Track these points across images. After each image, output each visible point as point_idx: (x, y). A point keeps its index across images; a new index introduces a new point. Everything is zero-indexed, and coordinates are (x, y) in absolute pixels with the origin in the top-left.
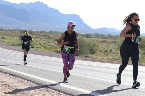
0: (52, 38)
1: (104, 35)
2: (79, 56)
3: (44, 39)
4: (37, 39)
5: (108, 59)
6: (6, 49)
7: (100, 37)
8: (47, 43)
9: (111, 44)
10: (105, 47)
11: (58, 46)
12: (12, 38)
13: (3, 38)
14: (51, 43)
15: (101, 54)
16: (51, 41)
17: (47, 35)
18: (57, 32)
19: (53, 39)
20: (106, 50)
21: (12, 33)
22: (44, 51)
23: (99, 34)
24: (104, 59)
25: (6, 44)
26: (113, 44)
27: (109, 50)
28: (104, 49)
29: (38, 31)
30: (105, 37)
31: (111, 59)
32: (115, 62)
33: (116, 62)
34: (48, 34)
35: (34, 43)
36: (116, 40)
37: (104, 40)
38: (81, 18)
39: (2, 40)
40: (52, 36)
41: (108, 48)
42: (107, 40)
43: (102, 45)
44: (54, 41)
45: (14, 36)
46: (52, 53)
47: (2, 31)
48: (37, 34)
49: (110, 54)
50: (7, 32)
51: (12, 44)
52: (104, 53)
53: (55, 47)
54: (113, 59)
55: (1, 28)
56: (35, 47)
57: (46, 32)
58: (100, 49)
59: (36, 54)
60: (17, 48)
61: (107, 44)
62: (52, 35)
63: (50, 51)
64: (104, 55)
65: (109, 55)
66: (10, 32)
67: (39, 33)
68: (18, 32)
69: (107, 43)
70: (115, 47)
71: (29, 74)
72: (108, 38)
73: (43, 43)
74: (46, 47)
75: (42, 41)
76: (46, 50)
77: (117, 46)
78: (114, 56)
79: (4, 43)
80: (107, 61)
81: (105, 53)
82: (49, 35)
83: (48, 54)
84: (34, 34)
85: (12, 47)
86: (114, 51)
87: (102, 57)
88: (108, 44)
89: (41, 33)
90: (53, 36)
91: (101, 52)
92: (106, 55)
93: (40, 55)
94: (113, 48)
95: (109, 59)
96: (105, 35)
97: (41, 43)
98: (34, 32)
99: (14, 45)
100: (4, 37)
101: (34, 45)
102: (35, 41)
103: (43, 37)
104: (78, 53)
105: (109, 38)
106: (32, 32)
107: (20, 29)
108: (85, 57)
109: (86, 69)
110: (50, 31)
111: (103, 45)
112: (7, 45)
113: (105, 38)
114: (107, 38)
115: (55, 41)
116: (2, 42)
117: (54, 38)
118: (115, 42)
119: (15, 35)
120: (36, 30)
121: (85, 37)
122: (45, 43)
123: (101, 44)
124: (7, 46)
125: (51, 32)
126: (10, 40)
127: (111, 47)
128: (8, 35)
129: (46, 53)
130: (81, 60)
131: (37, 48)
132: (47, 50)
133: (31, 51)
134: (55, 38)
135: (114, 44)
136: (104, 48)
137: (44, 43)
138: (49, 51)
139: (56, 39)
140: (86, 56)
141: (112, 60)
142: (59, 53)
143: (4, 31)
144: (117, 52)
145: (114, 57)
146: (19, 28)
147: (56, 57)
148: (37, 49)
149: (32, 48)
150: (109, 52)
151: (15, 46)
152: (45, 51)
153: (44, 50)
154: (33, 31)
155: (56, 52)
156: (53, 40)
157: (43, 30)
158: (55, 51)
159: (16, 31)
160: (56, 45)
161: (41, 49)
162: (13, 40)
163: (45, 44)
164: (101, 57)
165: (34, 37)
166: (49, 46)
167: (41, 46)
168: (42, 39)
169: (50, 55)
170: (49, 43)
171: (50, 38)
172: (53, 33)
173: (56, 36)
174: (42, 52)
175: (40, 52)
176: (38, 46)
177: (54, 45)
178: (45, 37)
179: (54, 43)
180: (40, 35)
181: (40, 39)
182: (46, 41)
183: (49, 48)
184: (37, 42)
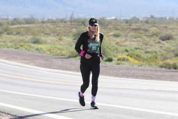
0: (156, 35)
3: (136, 38)
4: (118, 40)
6: (44, 67)
8: (144, 46)
11: (170, 53)
12: (57, 41)
13: (36, 42)
14: (152, 46)
16: (152, 42)
17: (143, 27)
18: (165, 20)
19: (157, 36)
21: (58, 28)
22: (135, 66)
25: (44, 55)
29: (118, 18)
34: (143, 25)
35: (112, 48)
39: (33, 45)
40: (154, 28)
44: (159, 40)
45: (63, 34)
46: (156, 71)
47: (31, 25)
48: (119, 27)
50: (44, 25)
51: (58, 55)
53: (162, 55)
55: (30, 17)
56: (113, 58)
57: (138, 20)
59: (117, 75)
60: (71, 64)
62: (154, 26)
63: (151, 65)
66: (52, 27)
67: (121, 23)
68: (71, 25)
73: (134, 47)
74: (142, 56)
75: (131, 44)
76: (141, 65)
79: (40, 53)
82: (146, 26)
83: (145, 72)
84: (111, 27)
85: (59, 62)
89: (128, 24)
90: (156, 28)
93: (128, 77)
97: (128, 49)
98: (110, 22)
99: (62, 57)
100: (39, 37)
101: (111, 53)
102: (114, 44)
103: (133, 33)
106: (104, 23)
107: (76, 17)
110: (149, 16)
112: (47, 57)
115: (163, 42)
116: (34, 50)
117: (159, 33)
119: (64, 32)
122: (137, 47)
124: (47, 60)
125: (152, 20)
126: (53, 46)
128: (48, 32)
129: (142, 71)
131: (118, 60)
132: (144, 63)
133: (106, 68)
134: (161, 35)
137: (136, 49)
138: (148, 66)
139: (165, 37)
143: (38, 23)
146: (72, 14)
147: (166, 80)
148: (119, 64)
149: (106, 61)
151: (66, 60)
152: (140, 68)
153: (136, 64)
154: (107, 20)
155: (165, 67)
156: (157, 38)
157: (132, 16)
158: (164, 65)
159: (65, 22)
160: (164, 50)
161: (130, 63)
162: (61, 45)
163: (138, 49)
166: (147, 54)
167: (127, 55)
168: (132, 37)
169: (152, 76)
170: (147, 46)
171: (149, 33)
172: (157, 21)
173: (163, 30)
174: (133, 71)
175: (128, 69)
176: (122, 55)
177: (160, 52)
178: (137, 32)
179: (161, 47)
180: (125, 29)
181: (127, 39)
182: (140, 41)
183: (147, 60)
184: (120, 47)
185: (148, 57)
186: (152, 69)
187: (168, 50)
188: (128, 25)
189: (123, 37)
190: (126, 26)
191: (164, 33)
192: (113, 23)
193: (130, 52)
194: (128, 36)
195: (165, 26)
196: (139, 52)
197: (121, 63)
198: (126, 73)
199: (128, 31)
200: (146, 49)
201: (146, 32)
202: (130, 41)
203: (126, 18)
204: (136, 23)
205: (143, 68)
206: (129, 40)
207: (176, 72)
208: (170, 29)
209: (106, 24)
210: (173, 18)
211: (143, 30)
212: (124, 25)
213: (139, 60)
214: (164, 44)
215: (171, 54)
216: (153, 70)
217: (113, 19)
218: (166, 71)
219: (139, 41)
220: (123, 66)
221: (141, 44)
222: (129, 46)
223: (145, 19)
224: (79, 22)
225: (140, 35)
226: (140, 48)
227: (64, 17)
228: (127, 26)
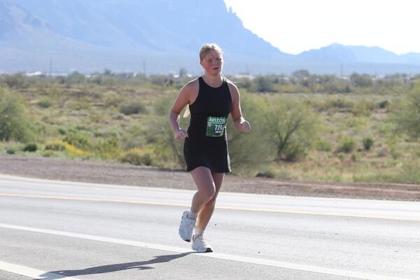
0: (113, 104)
1: (333, 77)
3: (78, 109)
4: (46, 112)
5: (356, 180)
7: (318, 86)
8: (93, 124)
9: (368, 115)
10: (342, 129)
11: (139, 137)
14: (107, 123)
15: (328, 162)
16: (106, 117)
17: (91, 91)
18: (129, 77)
19: (116, 106)
20: (349, 141)
22: (78, 160)
23: (315, 76)
24: (338, 181)
26: (378, 116)
27: (358, 141)
28: (339, 137)
29: (47, 74)
30: (339, 88)
31: (369, 182)
32: (385, 190)
33: (390, 190)
34: (92, 87)
35: (36, 128)
36: (389, 99)
37: (335, 97)
38: (230, 9)
40: (111, 92)
41: (355, 133)
42: (347, 98)
43: (328, 120)
44: (119, 114)
46: (114, 168)
48: (48, 90)
49: (364, 159)
52: (341, 157)
53: (125, 140)
54: (377, 178)
56: (38, 145)
57: (82, 77)
58: (319, 139)
59: (44, 176)
61: (350, 115)
62: (110, 89)
63: (106, 158)
64: (340, 165)
65: (362, 162)
67: (53, 82)
69: (350, 111)
70: (383, 129)
71: (18, 262)
72: (352, 87)
73: (75, 125)
74: (89, 141)
75: (69, 120)
76: (88, 158)
77: (392, 120)
78: (383, 167)
80: (353, 188)
81: (342, 154)
82: (97, 89)
83: (95, 171)
84: (34, 89)
86: (381, 143)
87: (329, 174)
88: (355, 114)
89: (65, 85)
90: (114, 93)
91: (328, 150)
92: (350, 166)
93: (63, 179)
94: (375, 131)
95: (361, 180)
96: (338, 75)
97: (64, 128)
98: (33, 81)
101: (35, 136)
102: (39, 121)
103: (72, 101)
105: (358, 88)
106: (22, 83)
108: (259, 175)
109: (259, 230)
110: (102, 71)
111: (333, 122)
113: (339, 92)
114: (347, 91)
115: (127, 117)
117: (120, 102)
118: (383, 105)
120: (38, 70)
121: (252, 92)
122: (81, 125)
123: (323, 117)
125: (107, 77)
127: (367, 127)
129: (89, 169)
130: (241, 190)
131: (47, 148)
132: (94, 154)
133: (25, 162)
134: (123, 104)
135: (380, 115)
136: (336, 134)
137: (79, 128)
138: (99, 159)
139: (131, 107)
140: (262, 172)
141: (376, 186)
142: (147, 167)
144: (393, 150)
145: (381, 170)
147: (132, 184)
148: (47, 156)
149: (25, 150)
150: (360, 150)
152: (86, 162)
153: (78, 155)
154: (27, 77)
155: (130, 162)
156: (116, 109)
157: (72, 70)
158: (129, 159)
160: (127, 131)
161: (67, 154)
163: (83, 128)
164: (326, 172)
165: (33, 102)
166: (99, 138)
167: (64, 141)
169: (107, 177)
170: (99, 125)
171: (102, 101)
172: (115, 79)
173: (126, 95)
174: (73, 168)
175: (64, 164)
176: (54, 140)
177: (121, 134)
178: (81, 99)
179: (123, 126)
180: (58, 94)
181: (62, 112)
182: (86, 115)
183: (98, 148)
184: (49, 125)
185: (100, 142)
186: (107, 165)
187: (135, 132)
188: (64, 87)
189: (55, 108)
190: (59, 88)
191: (129, 101)
192: (38, 82)
193: (68, 135)
194: (65, 106)
195: (130, 88)
196: (84, 135)
197: (52, 154)
198: (61, 172)
199: (65, 97)
200: (96, 129)
201: (97, 100)
202: (67, 115)
203: (60, 74)
204: (79, 82)
205: (91, 163)
206: (65, 113)
207: (149, 169)
208: (139, 94)
209: (25, 83)
210: (144, 75)
211: (91, 95)
212: (57, 87)
213: (84, 149)
214: (128, 121)
215: (141, 139)
216: (110, 167)
217: (38, 76)
218: (132, 168)
219: (83, 115)
220: (55, 159)
221: (88, 120)
222: (67, 123)
223: (94, 76)
225: (86, 104)
226: (86, 126)
228: (61, 87)
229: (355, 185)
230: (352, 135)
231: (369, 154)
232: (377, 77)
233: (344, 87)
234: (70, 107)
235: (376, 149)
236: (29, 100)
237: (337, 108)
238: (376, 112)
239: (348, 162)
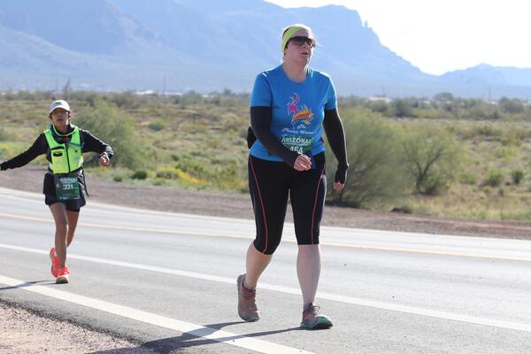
0: (233, 127)
1: (480, 101)
2: (364, 208)
3: (193, 133)
4: (158, 135)
5: (503, 217)
6: (8, 186)
7: (463, 112)
8: (210, 150)
9: (518, 145)
10: (489, 160)
14: (225, 149)
15: (473, 196)
16: (225, 143)
17: (208, 113)
19: (236, 130)
20: (496, 173)
21: (38, 111)
22: (192, 189)
23: (460, 100)
24: (483, 218)
26: (528, 146)
28: (486, 169)
29: (160, 93)
30: (486, 113)
31: (518, 220)
34: (209, 108)
35: (147, 153)
37: (482, 124)
38: (366, 24)
40: (230, 115)
41: (504, 164)
42: (495, 126)
43: (474, 149)
44: (239, 139)
46: (233, 199)
48: (160, 111)
49: (513, 194)
50: (12, 103)
52: (487, 192)
56: (148, 172)
57: (199, 97)
58: (463, 171)
59: (154, 207)
61: (499, 144)
62: (229, 111)
63: (224, 188)
64: (486, 200)
65: (512, 197)
66: (27, 107)
67: (166, 103)
69: (499, 140)
72: (501, 114)
73: (190, 151)
74: (204, 170)
75: (184, 145)
76: (204, 188)
80: (500, 226)
81: (488, 188)
82: (215, 110)
83: (212, 202)
84: (146, 110)
87: (474, 210)
88: (504, 143)
89: (179, 105)
90: (234, 115)
91: (472, 183)
92: (497, 201)
93: (176, 210)
94: (526, 163)
95: (510, 217)
96: (486, 99)
97: (177, 154)
98: (144, 100)
101: (145, 161)
102: (150, 145)
103: (187, 124)
104: (357, 197)
105: (508, 115)
106: (132, 102)
107: (75, 88)
108: (395, 210)
109: (395, 272)
110: (221, 90)
111: (479, 152)
113: (486, 118)
114: (495, 117)
117: (240, 125)
120: (149, 89)
121: (390, 116)
122: (197, 151)
123: (467, 146)
125: (227, 98)
127: (517, 158)
128: (18, 118)
129: (205, 200)
130: (374, 226)
131: (159, 176)
132: (210, 183)
133: (132, 191)
136: (482, 165)
137: (194, 154)
138: (216, 189)
140: (399, 207)
141: (526, 224)
146: (68, 83)
148: (158, 184)
149: (134, 177)
150: (508, 184)
152: (201, 192)
153: (193, 184)
154: (136, 96)
156: (236, 133)
157: (188, 89)
161: (180, 183)
163: (199, 154)
164: (471, 208)
165: (143, 123)
166: (215, 166)
167: (177, 168)
168: (185, 131)
169: (226, 209)
170: (216, 150)
171: (221, 124)
172: (236, 100)
174: (187, 198)
175: (177, 194)
177: (241, 162)
178: (197, 121)
179: (243, 152)
180: (172, 115)
182: (202, 140)
183: (215, 177)
184: (161, 150)
185: (216, 170)
186: (225, 195)
188: (179, 108)
189: (168, 131)
190: (174, 109)
192: (150, 102)
193: (181, 162)
194: (179, 129)
196: (200, 161)
197: (164, 182)
198: (173, 202)
199: (180, 119)
200: (213, 155)
201: (215, 123)
202: (182, 139)
203: (174, 94)
204: (195, 103)
205: (207, 193)
206: (180, 137)
209: (135, 103)
211: (208, 117)
212: (171, 107)
213: (200, 178)
216: (227, 198)
217: (150, 95)
219: (199, 139)
220: (167, 188)
221: (205, 145)
222: (181, 148)
223: (212, 96)
224: (81, 100)
225: (203, 127)
226: (202, 153)
227: (51, 89)
228: (176, 108)
229: (502, 223)
230: (500, 167)
231: (518, 188)
232: (529, 103)
233: (491, 113)
234: (185, 130)
235: (527, 183)
236: (140, 122)
237: (484, 136)
238: (528, 142)
239: (495, 197)
